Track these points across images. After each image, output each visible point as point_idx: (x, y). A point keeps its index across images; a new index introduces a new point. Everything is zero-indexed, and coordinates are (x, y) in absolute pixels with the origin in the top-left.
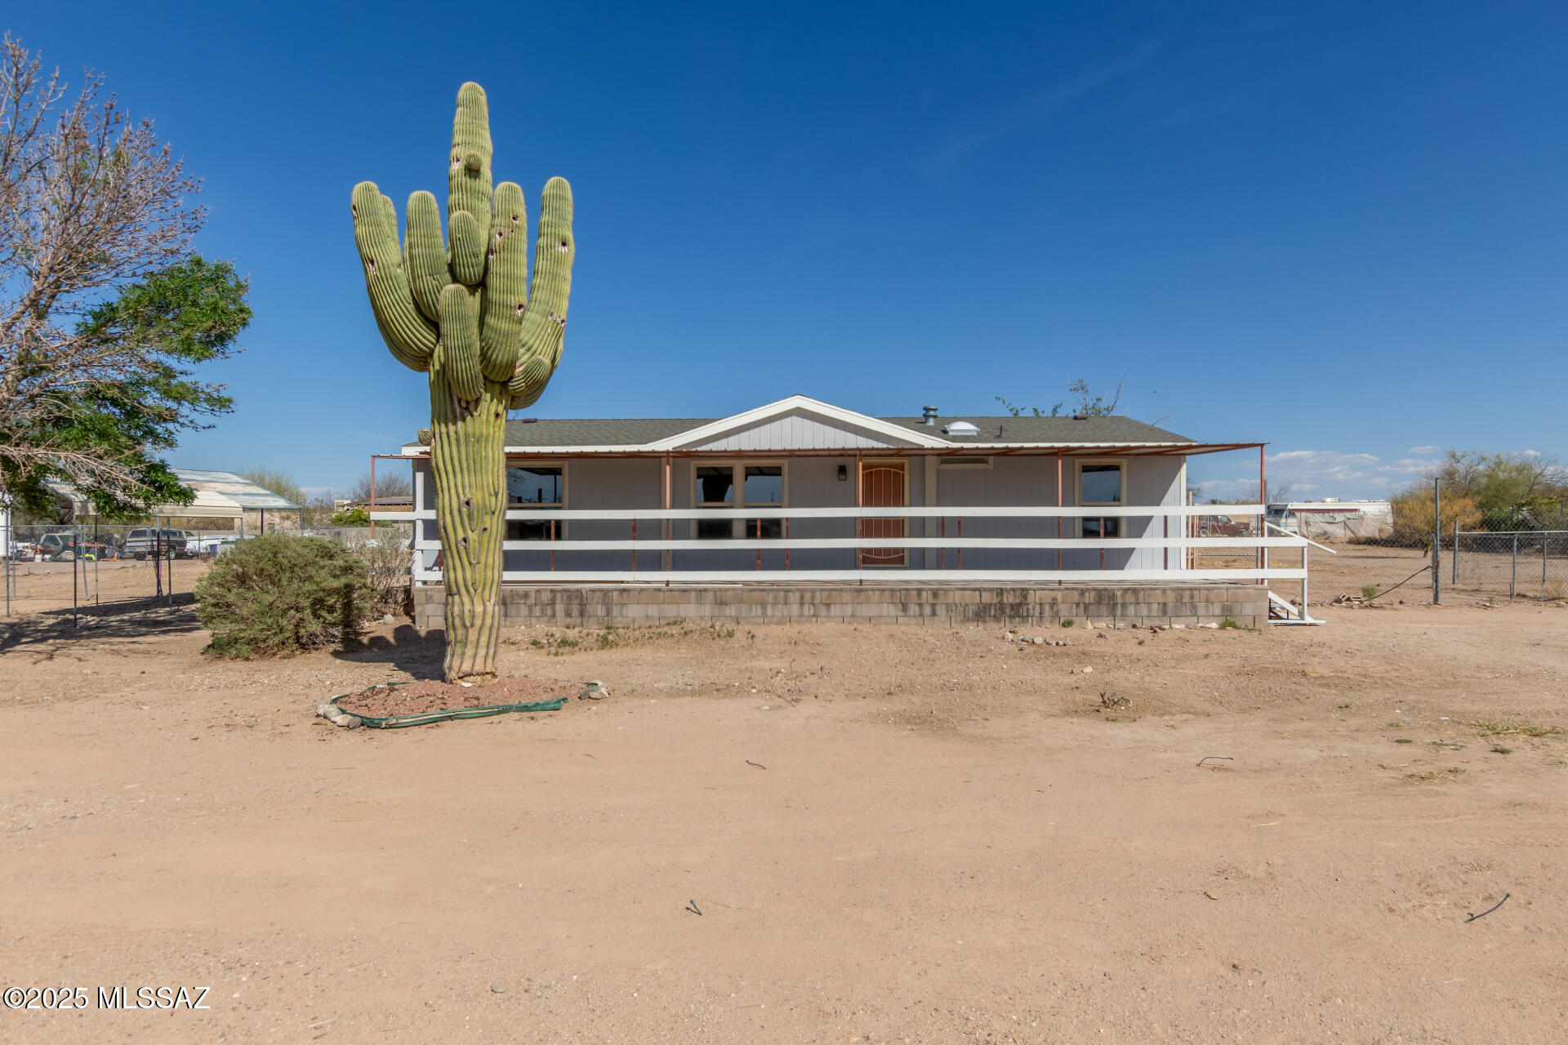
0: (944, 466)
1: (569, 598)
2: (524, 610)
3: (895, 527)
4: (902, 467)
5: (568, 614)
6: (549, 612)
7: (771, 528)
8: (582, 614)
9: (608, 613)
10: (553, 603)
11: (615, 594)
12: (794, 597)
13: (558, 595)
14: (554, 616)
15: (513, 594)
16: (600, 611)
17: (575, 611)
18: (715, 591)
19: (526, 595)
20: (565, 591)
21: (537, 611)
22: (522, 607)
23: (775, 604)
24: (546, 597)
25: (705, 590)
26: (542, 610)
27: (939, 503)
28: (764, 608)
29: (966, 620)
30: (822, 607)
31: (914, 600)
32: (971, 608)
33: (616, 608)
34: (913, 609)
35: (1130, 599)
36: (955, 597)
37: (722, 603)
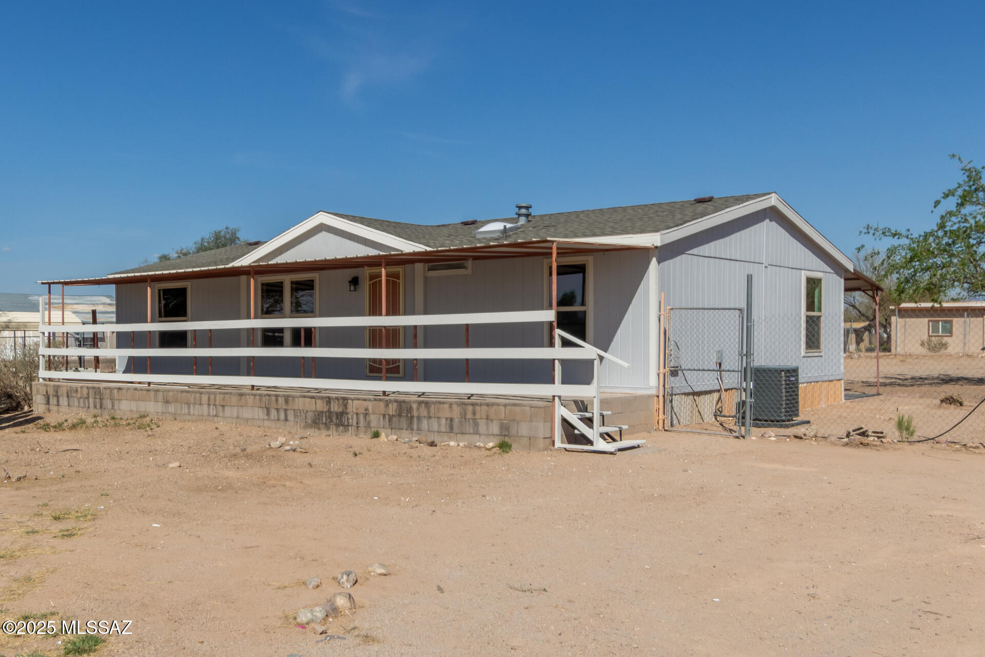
1: (95, 394)
2: (76, 402)
3: (391, 337)
4: (397, 276)
5: (95, 407)
6: (87, 404)
8: (101, 406)
9: (113, 406)
10: (88, 398)
11: (116, 391)
12: (205, 399)
13: (90, 390)
14: (89, 406)
15: (72, 389)
16: (109, 404)
17: (98, 406)
19: (77, 390)
20: (93, 388)
21: (82, 402)
22: (76, 399)
23: (195, 405)
24: (85, 392)
26: (84, 403)
28: (189, 407)
29: (307, 426)
30: (220, 408)
31: (274, 405)
32: (310, 415)
33: (116, 403)
34: (273, 413)
35: (424, 412)
36: (300, 404)
37: (167, 402)
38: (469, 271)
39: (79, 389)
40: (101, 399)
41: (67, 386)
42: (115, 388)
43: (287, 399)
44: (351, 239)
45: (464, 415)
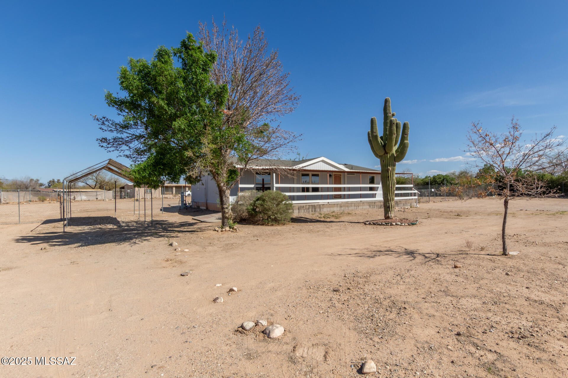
0: (348, 175)
1: (312, 207)
2: (303, 211)
4: (341, 175)
5: (312, 211)
6: (308, 211)
7: (315, 190)
8: (315, 211)
9: (320, 210)
10: (309, 209)
11: (322, 206)
12: (353, 205)
13: (310, 207)
14: (309, 212)
15: (301, 207)
16: (318, 210)
17: (314, 211)
18: (340, 204)
19: (303, 207)
20: (312, 205)
21: (306, 211)
22: (302, 210)
23: (350, 207)
24: (307, 207)
25: (338, 204)
26: (307, 211)
27: (348, 184)
28: (348, 208)
29: (379, 208)
30: (358, 207)
31: (371, 205)
32: (379, 206)
33: (322, 209)
34: (371, 206)
35: (400, 203)
36: (377, 204)
37: (341, 207)
38: (355, 176)
39: (305, 206)
40: (315, 209)
41: (298, 206)
42: (322, 204)
43: (374, 203)
44: (329, 165)
45: (405, 202)
